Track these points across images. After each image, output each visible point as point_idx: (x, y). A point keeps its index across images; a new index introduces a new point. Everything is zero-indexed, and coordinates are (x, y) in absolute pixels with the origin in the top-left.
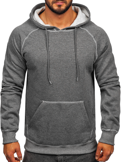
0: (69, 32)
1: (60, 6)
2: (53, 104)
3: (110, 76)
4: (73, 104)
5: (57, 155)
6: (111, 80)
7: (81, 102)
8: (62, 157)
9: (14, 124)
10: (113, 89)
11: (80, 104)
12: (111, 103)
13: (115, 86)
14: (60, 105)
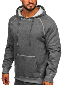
0: (31, 20)
1: (31, 7)
2: (20, 56)
3: (52, 45)
4: (29, 57)
5: (24, 82)
6: (52, 47)
7: (34, 57)
8: (26, 83)
9: (7, 65)
10: (53, 53)
11: (33, 58)
12: (51, 60)
13: (54, 51)
14: (23, 57)
